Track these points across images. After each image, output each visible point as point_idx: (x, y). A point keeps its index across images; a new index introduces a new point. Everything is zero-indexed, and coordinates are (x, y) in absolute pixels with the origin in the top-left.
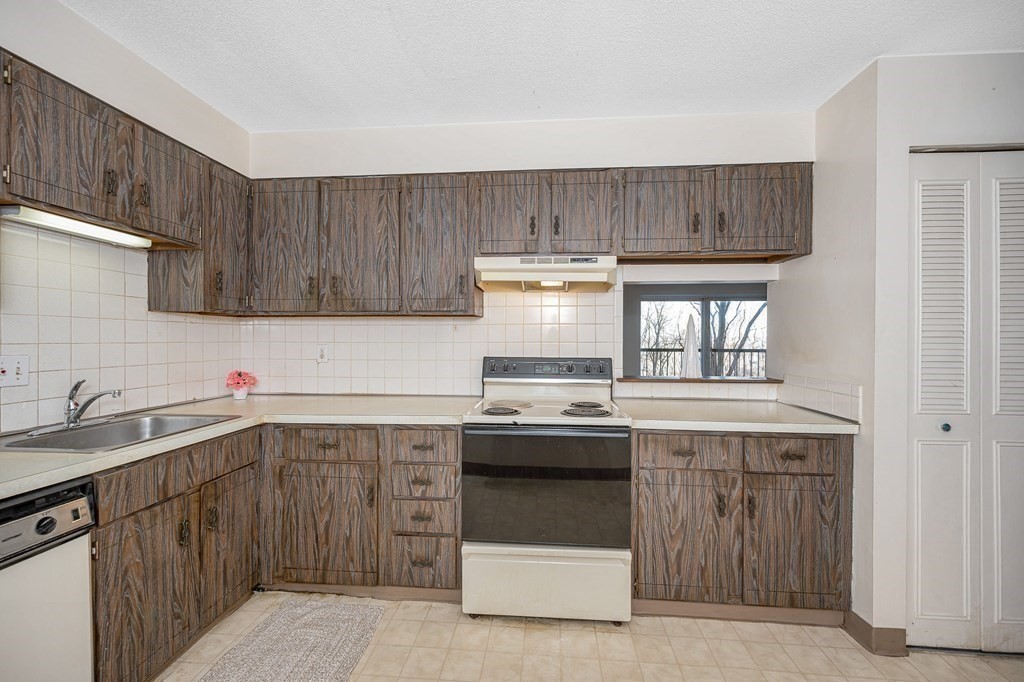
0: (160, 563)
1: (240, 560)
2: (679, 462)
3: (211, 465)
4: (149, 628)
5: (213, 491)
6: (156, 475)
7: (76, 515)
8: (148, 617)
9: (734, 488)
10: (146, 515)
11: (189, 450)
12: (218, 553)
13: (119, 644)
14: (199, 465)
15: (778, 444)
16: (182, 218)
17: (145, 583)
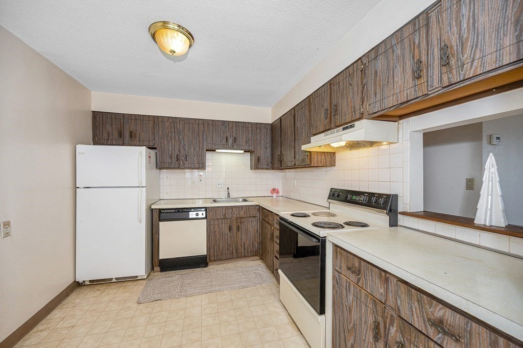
0: (224, 234)
1: (250, 244)
2: (353, 278)
3: (239, 213)
4: (221, 248)
5: (240, 221)
6: (222, 211)
7: (203, 214)
8: (221, 245)
9: (393, 326)
10: (220, 220)
11: (232, 207)
12: (242, 239)
13: (214, 247)
14: (235, 212)
15: (431, 306)
16: (246, 143)
17: (220, 236)
